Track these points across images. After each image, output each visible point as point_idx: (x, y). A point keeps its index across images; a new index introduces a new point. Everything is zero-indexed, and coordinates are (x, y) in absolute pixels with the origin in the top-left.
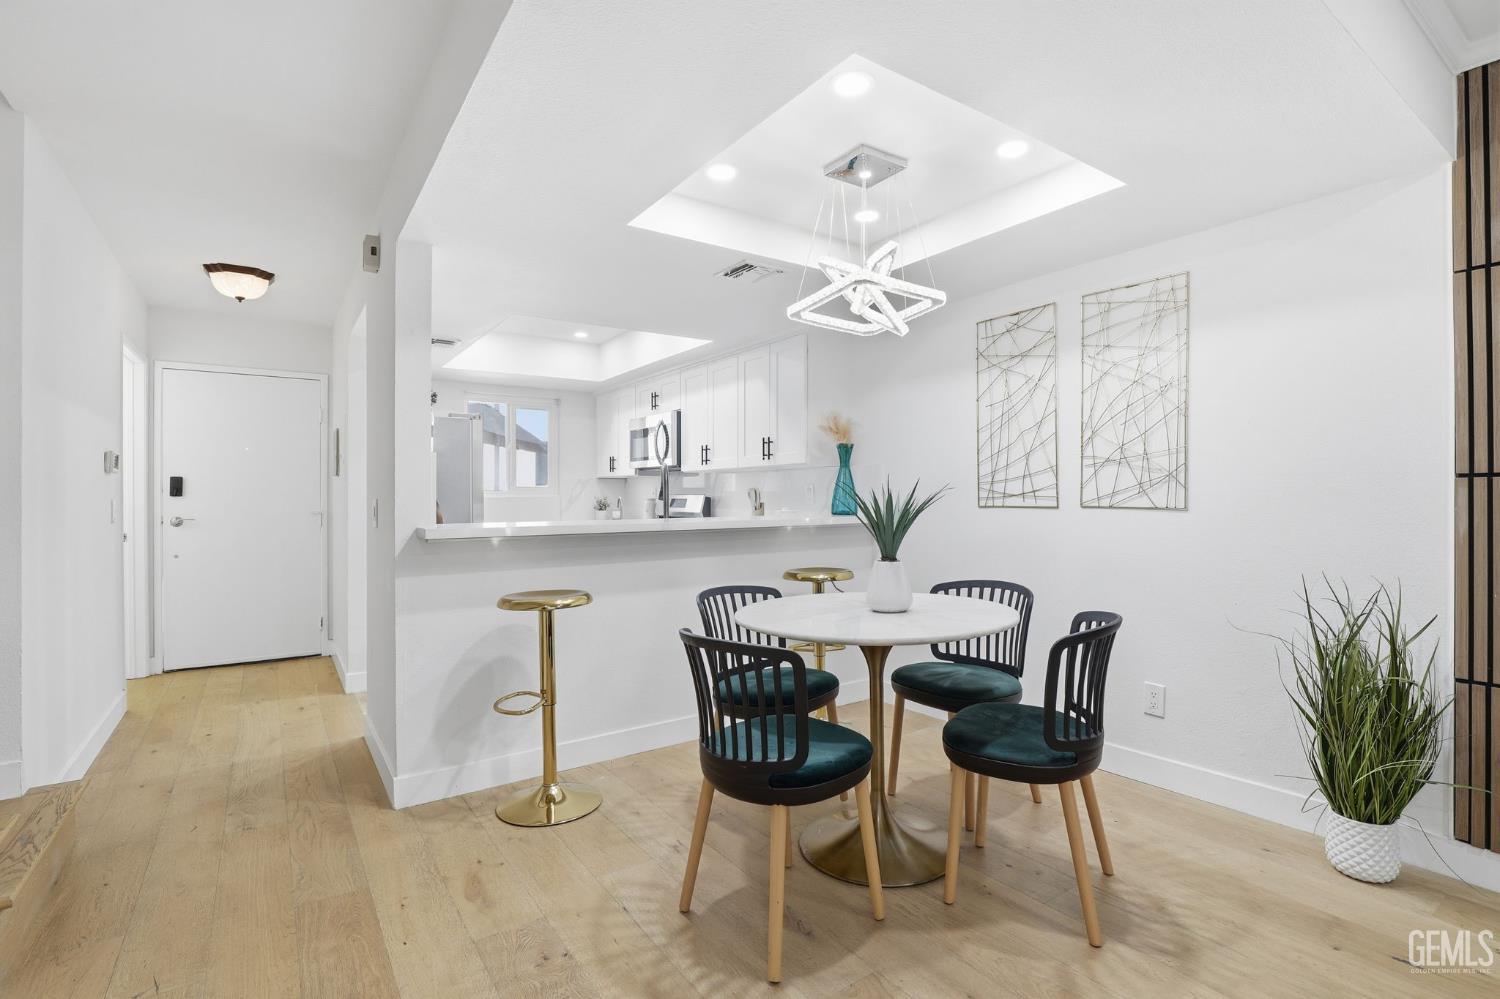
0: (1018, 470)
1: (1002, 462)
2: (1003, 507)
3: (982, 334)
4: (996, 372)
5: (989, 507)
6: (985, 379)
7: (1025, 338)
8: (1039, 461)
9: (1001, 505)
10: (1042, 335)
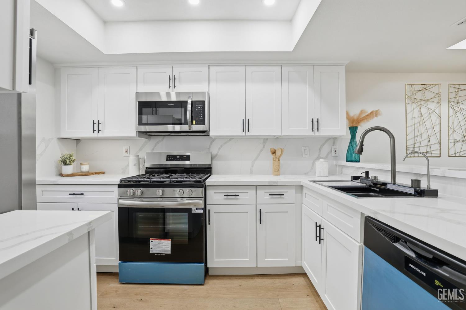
0: (425, 143)
1: (418, 140)
2: (418, 157)
3: (408, 89)
4: (415, 106)
5: (412, 157)
6: (409, 108)
7: (428, 95)
8: (433, 140)
9: (417, 156)
10: (435, 94)
